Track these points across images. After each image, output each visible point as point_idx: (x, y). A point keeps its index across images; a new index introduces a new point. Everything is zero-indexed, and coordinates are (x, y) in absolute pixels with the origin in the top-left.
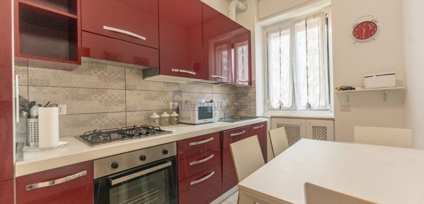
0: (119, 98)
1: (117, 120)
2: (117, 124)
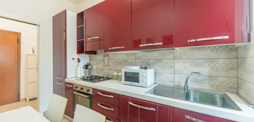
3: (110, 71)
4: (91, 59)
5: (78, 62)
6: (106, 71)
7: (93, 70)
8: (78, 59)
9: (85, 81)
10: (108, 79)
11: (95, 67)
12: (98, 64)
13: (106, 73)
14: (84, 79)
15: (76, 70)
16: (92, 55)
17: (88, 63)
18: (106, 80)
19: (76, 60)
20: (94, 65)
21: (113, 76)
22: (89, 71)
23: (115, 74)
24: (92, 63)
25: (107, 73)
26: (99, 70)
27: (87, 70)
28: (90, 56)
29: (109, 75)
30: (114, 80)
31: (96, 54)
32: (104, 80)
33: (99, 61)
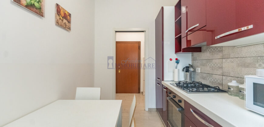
0: (219, 65)
1: (217, 81)
2: (217, 83)
3: (224, 77)
4: (194, 59)
5: (176, 62)
6: (217, 77)
7: (196, 74)
8: (177, 59)
9: (179, 87)
10: (218, 92)
11: (199, 70)
12: (204, 66)
13: (216, 80)
14: (179, 85)
15: (174, 72)
16: (196, 54)
17: (189, 64)
18: (213, 91)
19: (174, 60)
20: (198, 67)
21: (229, 88)
22: (191, 75)
23: (233, 83)
24: (196, 63)
25: (219, 81)
26: (205, 75)
27: (187, 73)
28: (192, 55)
29: (222, 85)
30: (231, 95)
31: (200, 51)
32: (209, 91)
33: (204, 62)
